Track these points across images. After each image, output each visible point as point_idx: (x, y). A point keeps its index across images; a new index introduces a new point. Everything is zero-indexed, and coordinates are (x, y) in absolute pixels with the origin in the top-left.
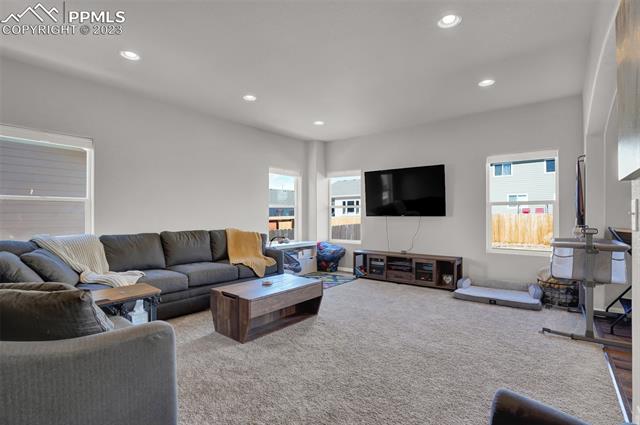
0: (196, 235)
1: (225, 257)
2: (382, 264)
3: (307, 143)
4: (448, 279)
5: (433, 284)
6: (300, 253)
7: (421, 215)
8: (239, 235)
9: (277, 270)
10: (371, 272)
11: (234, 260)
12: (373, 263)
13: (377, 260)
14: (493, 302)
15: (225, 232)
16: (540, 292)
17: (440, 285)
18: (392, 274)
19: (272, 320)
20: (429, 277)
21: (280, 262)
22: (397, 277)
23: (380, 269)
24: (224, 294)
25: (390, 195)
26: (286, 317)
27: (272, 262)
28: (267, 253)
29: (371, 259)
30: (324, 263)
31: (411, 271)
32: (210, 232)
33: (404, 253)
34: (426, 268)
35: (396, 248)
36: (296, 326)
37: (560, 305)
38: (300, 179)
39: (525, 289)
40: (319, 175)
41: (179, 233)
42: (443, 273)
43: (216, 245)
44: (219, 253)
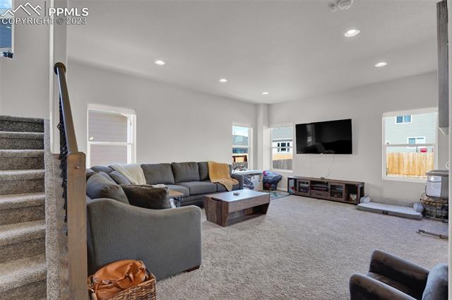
0: (191, 164)
1: (208, 179)
2: (307, 185)
3: (256, 106)
4: (354, 197)
5: (343, 199)
6: (252, 177)
7: (335, 153)
8: (215, 165)
9: (240, 187)
10: (299, 191)
11: (213, 180)
12: (302, 185)
13: (303, 183)
14: (385, 213)
15: (207, 163)
16: (421, 208)
17: (348, 201)
18: (314, 192)
19: (239, 216)
20: (340, 194)
21: (241, 182)
22: (317, 194)
23: (306, 189)
24: (212, 198)
25: (312, 139)
26: (247, 215)
27: (236, 182)
28: (233, 177)
29: (300, 182)
30: (267, 185)
31: (327, 190)
32: (198, 163)
33: (323, 179)
34: (337, 189)
35: (317, 175)
36: (254, 220)
37: (437, 217)
38: (252, 130)
39: (411, 206)
40: (264, 127)
41: (181, 164)
42: (350, 193)
43: (202, 171)
44: (204, 176)
